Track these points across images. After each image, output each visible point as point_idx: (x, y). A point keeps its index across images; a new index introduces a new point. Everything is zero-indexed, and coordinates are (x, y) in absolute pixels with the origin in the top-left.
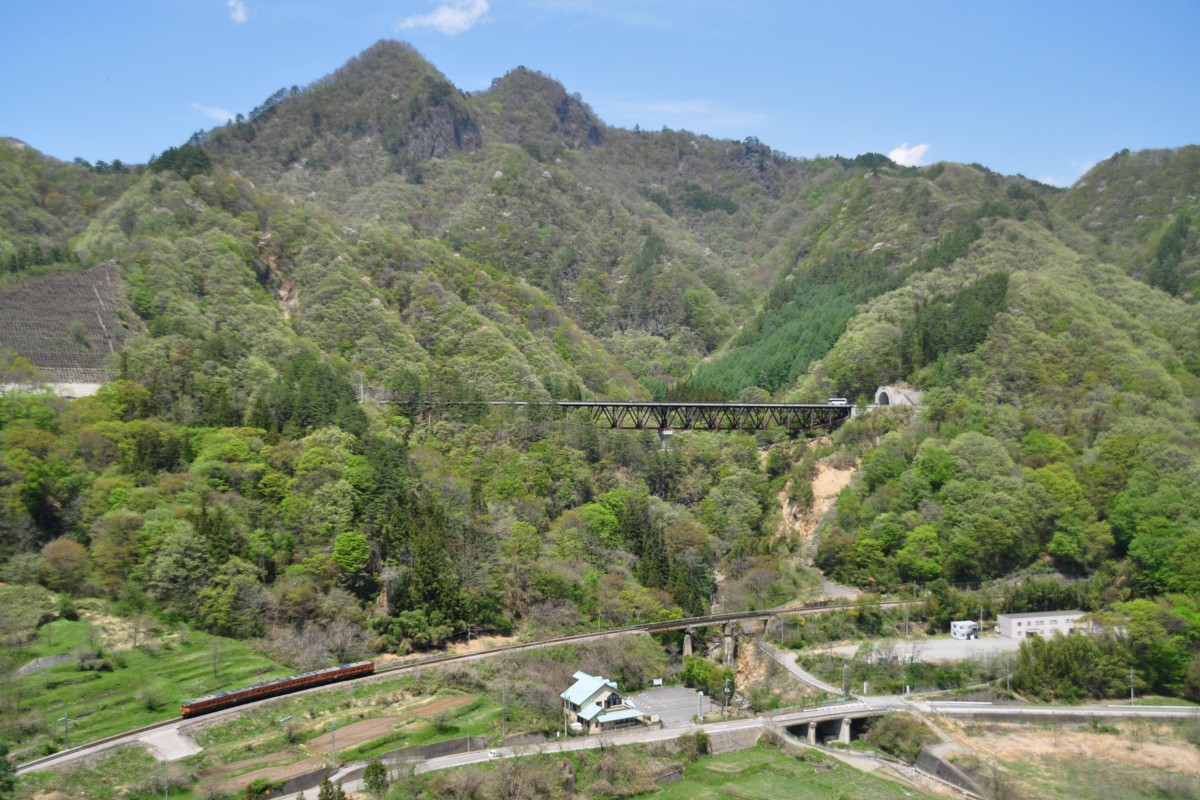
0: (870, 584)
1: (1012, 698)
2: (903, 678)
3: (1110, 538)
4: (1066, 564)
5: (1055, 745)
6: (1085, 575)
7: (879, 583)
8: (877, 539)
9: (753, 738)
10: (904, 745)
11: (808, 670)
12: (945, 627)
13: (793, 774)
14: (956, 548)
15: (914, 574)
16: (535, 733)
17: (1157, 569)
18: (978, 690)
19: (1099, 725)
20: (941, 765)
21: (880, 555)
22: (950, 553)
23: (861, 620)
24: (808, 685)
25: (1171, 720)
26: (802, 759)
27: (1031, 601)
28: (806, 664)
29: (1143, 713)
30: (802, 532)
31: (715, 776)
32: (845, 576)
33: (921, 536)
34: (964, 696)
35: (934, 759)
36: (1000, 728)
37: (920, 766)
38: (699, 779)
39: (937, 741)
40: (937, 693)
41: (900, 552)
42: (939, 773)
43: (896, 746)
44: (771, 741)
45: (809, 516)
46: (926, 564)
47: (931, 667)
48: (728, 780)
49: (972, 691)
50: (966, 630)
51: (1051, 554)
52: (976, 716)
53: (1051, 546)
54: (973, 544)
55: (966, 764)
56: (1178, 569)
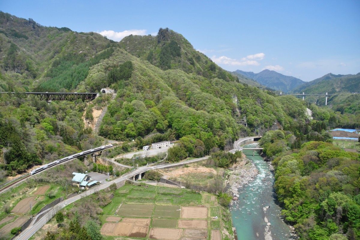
0: (120, 139)
1: (168, 163)
2: (145, 162)
3: (168, 124)
4: (160, 131)
5: (183, 171)
6: (163, 133)
7: (122, 139)
8: (119, 127)
9: (124, 182)
10: (156, 177)
11: (119, 163)
12: (141, 148)
13: (141, 190)
14: (139, 128)
15: (130, 136)
16: (75, 193)
17: (180, 130)
18: (161, 162)
19: (186, 166)
20: (167, 181)
21: (120, 132)
22: (137, 130)
23: (123, 148)
24: (122, 167)
25: (196, 162)
26: (140, 186)
27: (157, 140)
28: (118, 161)
29: (191, 162)
30: (92, 127)
31: (123, 194)
32: (111, 138)
33: (130, 126)
34: (159, 164)
35: (165, 180)
36: (169, 170)
37: (161, 182)
38: (119, 196)
39: (162, 175)
40: (153, 164)
41: (126, 130)
42: (167, 183)
43: (153, 178)
44: (129, 183)
45: (93, 123)
46: (133, 133)
47: (150, 158)
48: (127, 195)
49: (160, 162)
50: (147, 148)
51: (156, 129)
52: (165, 168)
53: (157, 126)
54: (143, 127)
55: (173, 179)
56: (184, 130)
